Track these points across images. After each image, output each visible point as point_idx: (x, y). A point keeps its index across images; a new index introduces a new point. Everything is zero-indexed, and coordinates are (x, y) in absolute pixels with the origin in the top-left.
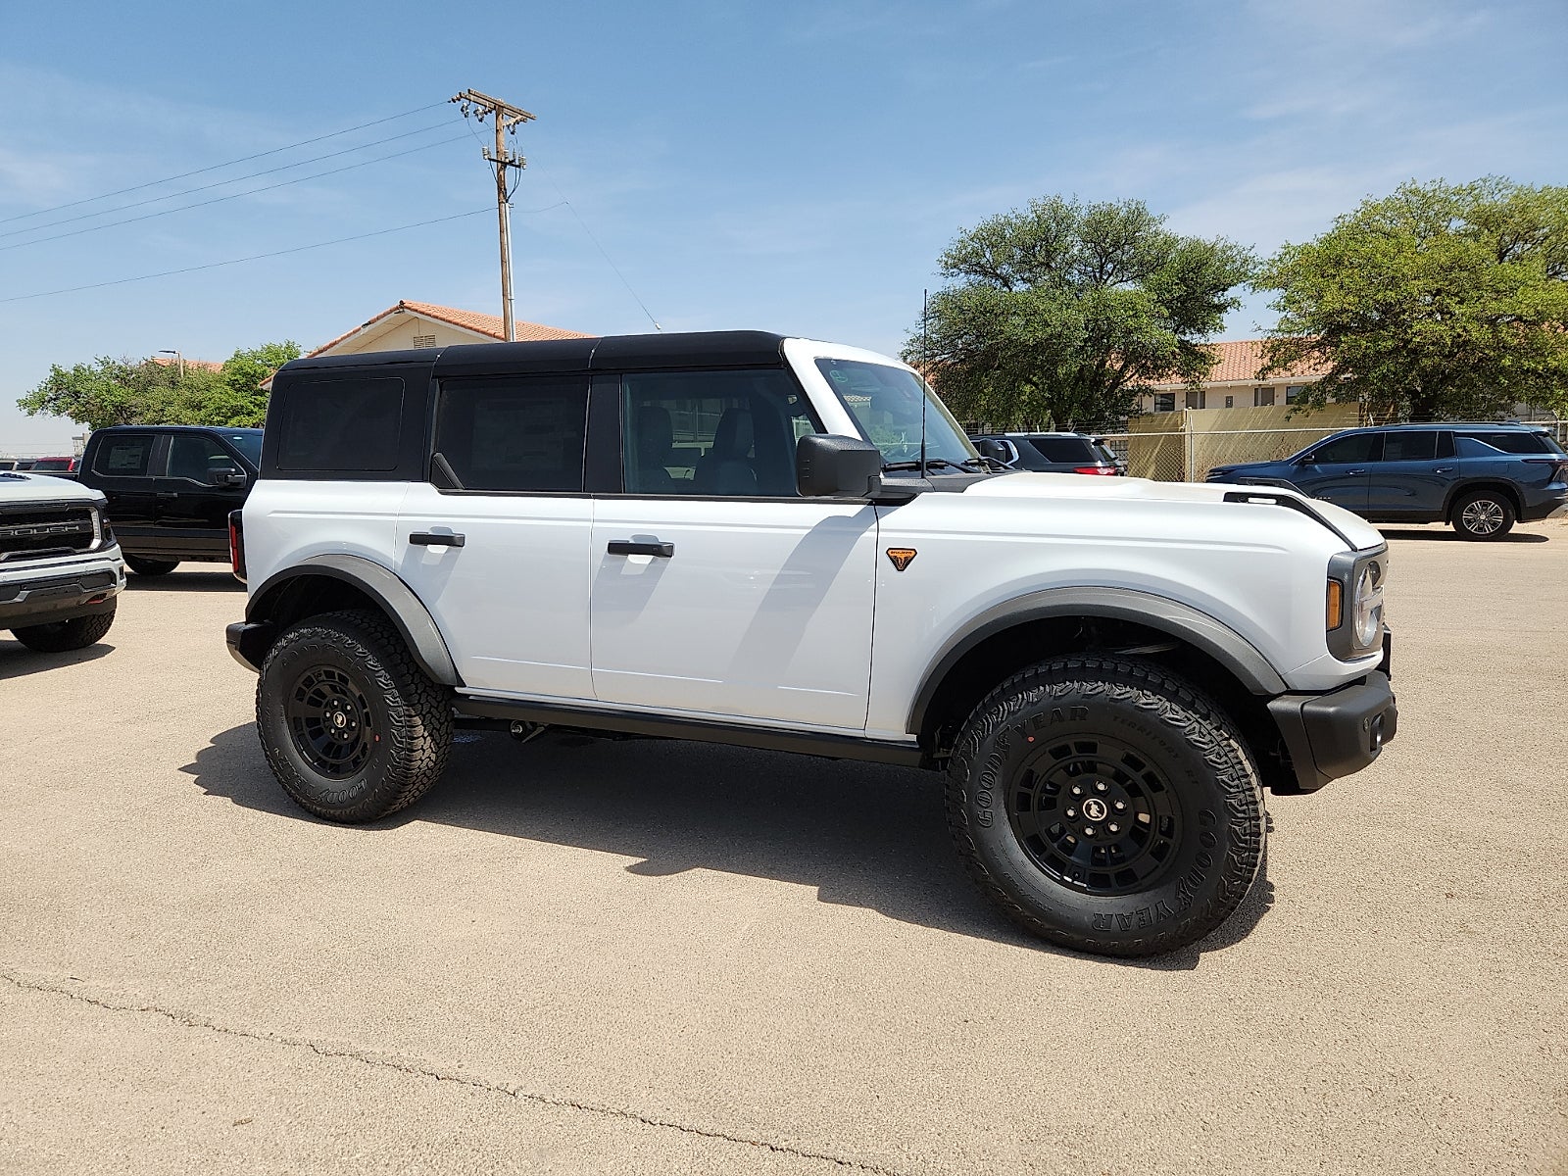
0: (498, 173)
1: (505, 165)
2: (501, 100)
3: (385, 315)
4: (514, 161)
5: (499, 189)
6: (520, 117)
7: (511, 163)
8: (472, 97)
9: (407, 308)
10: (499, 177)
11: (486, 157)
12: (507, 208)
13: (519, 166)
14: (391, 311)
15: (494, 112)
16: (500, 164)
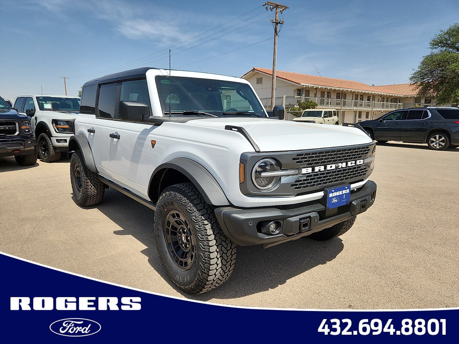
0: (275, 26)
1: (277, 23)
2: (278, 4)
3: (249, 72)
4: (280, 22)
5: (275, 31)
6: (284, 8)
7: (279, 23)
8: (269, 4)
9: (256, 70)
10: (275, 27)
11: (272, 22)
12: (277, 37)
13: (282, 24)
14: (251, 71)
15: (276, 7)
16: (276, 24)
